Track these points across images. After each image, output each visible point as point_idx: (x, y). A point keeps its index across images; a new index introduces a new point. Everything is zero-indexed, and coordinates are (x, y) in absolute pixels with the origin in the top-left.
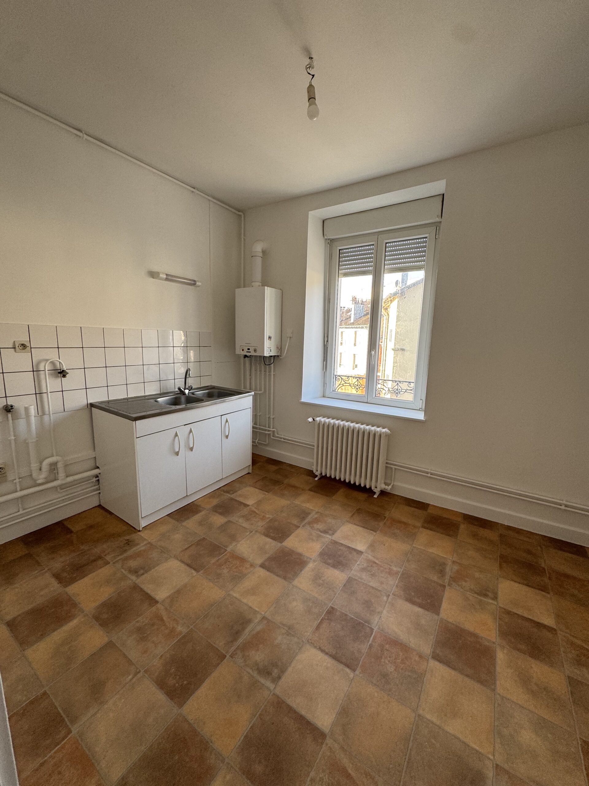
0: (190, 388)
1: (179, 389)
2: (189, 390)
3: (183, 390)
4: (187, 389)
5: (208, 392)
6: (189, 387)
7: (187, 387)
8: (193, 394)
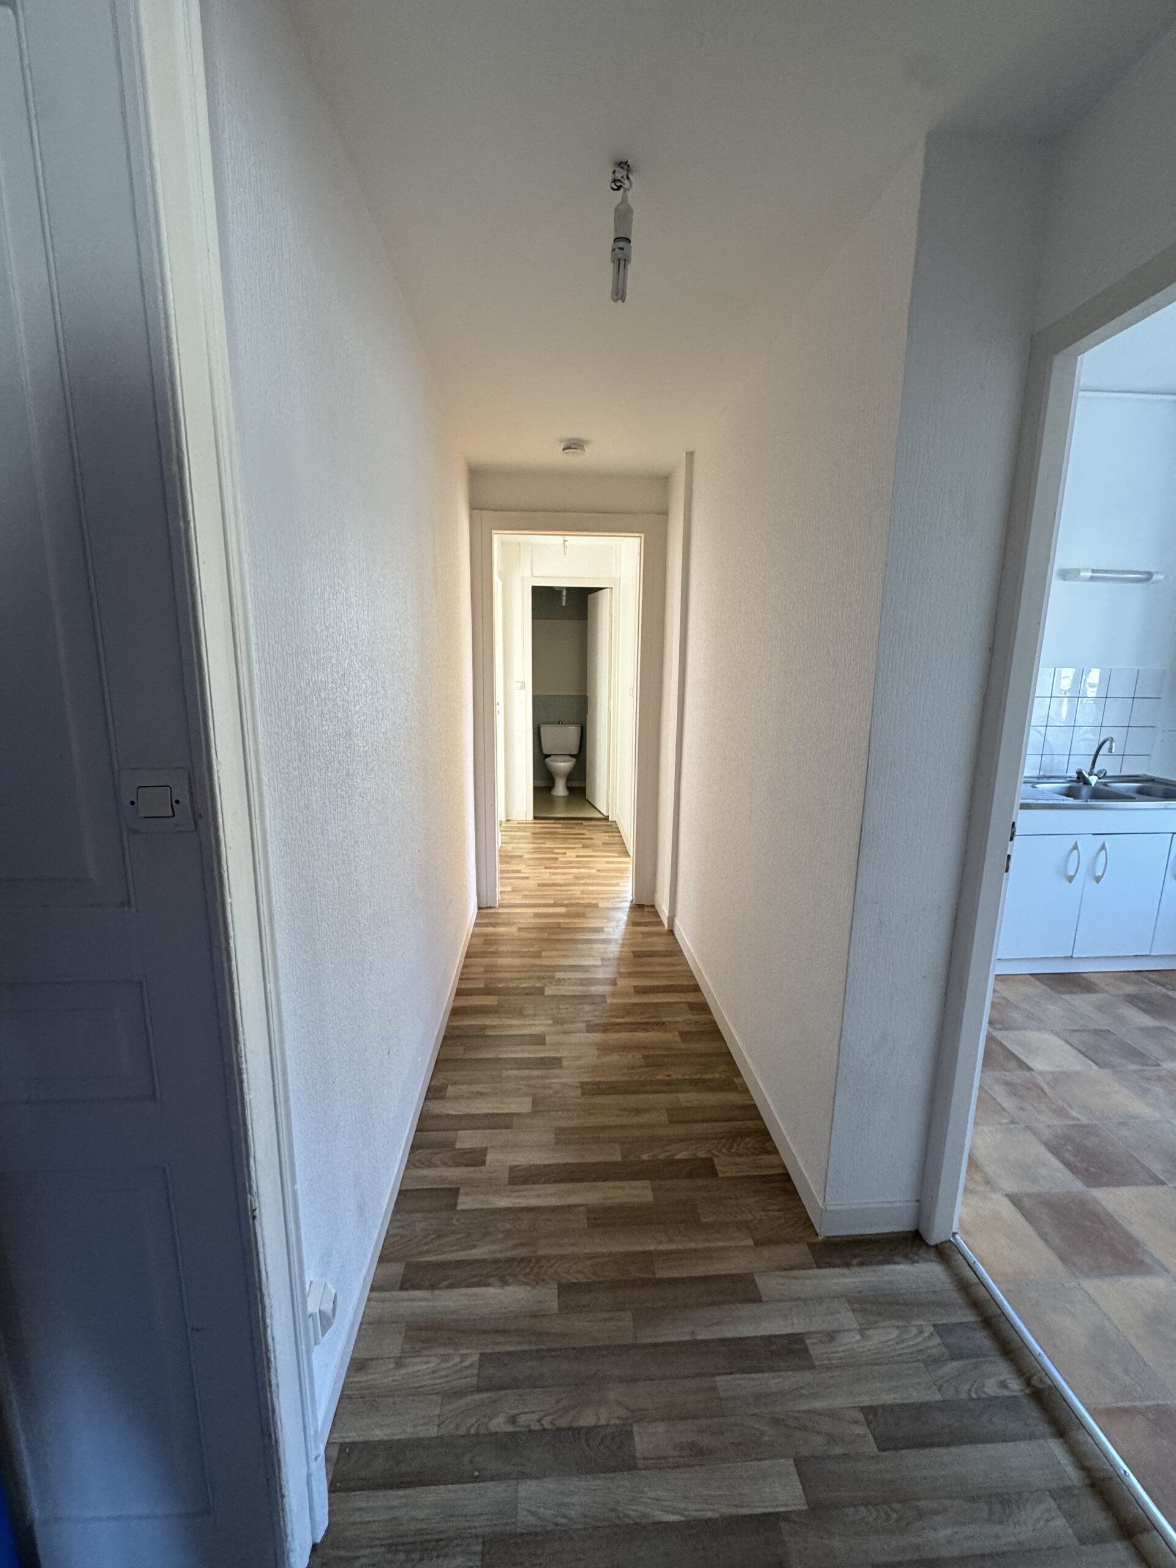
0: (1102, 775)
1: (1080, 773)
2: (1099, 778)
3: (1087, 776)
4: (1095, 775)
5: (1138, 786)
6: (1100, 772)
7: (1096, 771)
8: (1105, 784)
